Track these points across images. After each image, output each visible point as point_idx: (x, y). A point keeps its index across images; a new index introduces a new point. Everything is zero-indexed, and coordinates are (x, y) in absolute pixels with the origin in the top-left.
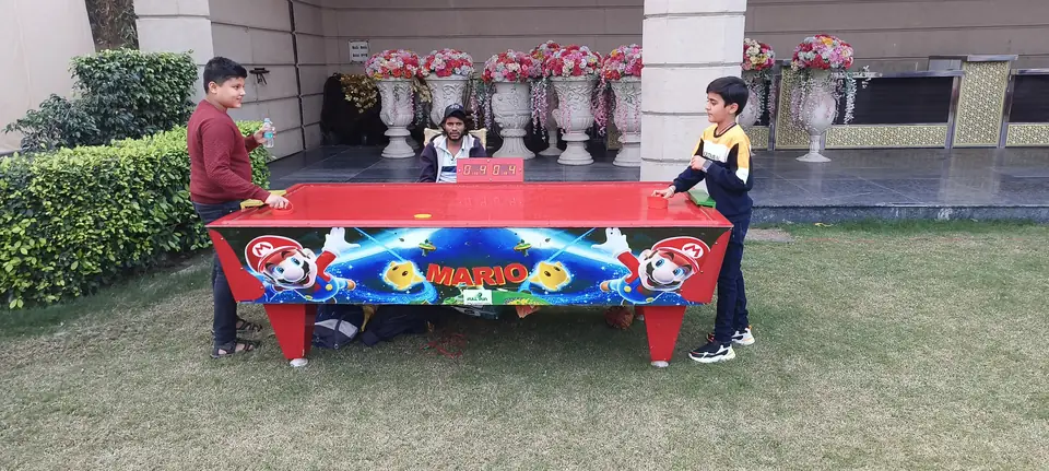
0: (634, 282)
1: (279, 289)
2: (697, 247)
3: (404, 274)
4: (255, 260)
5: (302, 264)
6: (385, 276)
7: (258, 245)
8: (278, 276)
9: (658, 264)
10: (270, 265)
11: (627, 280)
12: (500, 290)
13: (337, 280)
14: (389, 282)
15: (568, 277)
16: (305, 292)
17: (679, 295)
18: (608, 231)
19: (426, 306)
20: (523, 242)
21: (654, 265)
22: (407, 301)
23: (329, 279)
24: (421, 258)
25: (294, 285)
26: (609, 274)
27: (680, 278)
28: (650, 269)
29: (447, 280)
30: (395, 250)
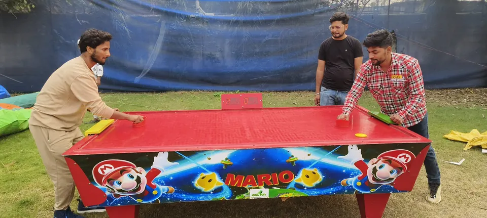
0: (364, 179)
1: (118, 196)
2: (407, 155)
3: (210, 181)
4: (99, 178)
5: (135, 178)
6: (196, 183)
7: (102, 167)
8: (116, 187)
9: (381, 167)
10: (110, 180)
11: (359, 178)
12: (275, 188)
13: (161, 187)
14: (199, 187)
15: (321, 177)
16: (137, 197)
17: (392, 186)
18: (349, 148)
19: (224, 201)
20: (292, 156)
21: (377, 168)
22: (211, 198)
23: (155, 187)
24: (222, 171)
25: (130, 192)
26: (348, 175)
27: (394, 175)
28: (375, 170)
29: (239, 184)
30: (204, 166)
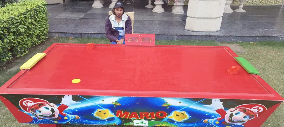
0: (222, 120)
1: (41, 118)
2: (260, 108)
3: (105, 114)
4: (25, 108)
5: (50, 109)
6: (95, 114)
7: (25, 102)
8: (38, 114)
9: (236, 114)
10: (33, 109)
11: (218, 119)
12: (153, 121)
13: (70, 116)
14: (97, 117)
15: (188, 117)
16: (54, 120)
17: (243, 126)
19: (116, 125)
20: (167, 103)
22: (106, 123)
23: (65, 115)
24: (113, 108)
25: (48, 117)
26: (209, 117)
27: (246, 119)
29: (126, 116)
30: (100, 105)
